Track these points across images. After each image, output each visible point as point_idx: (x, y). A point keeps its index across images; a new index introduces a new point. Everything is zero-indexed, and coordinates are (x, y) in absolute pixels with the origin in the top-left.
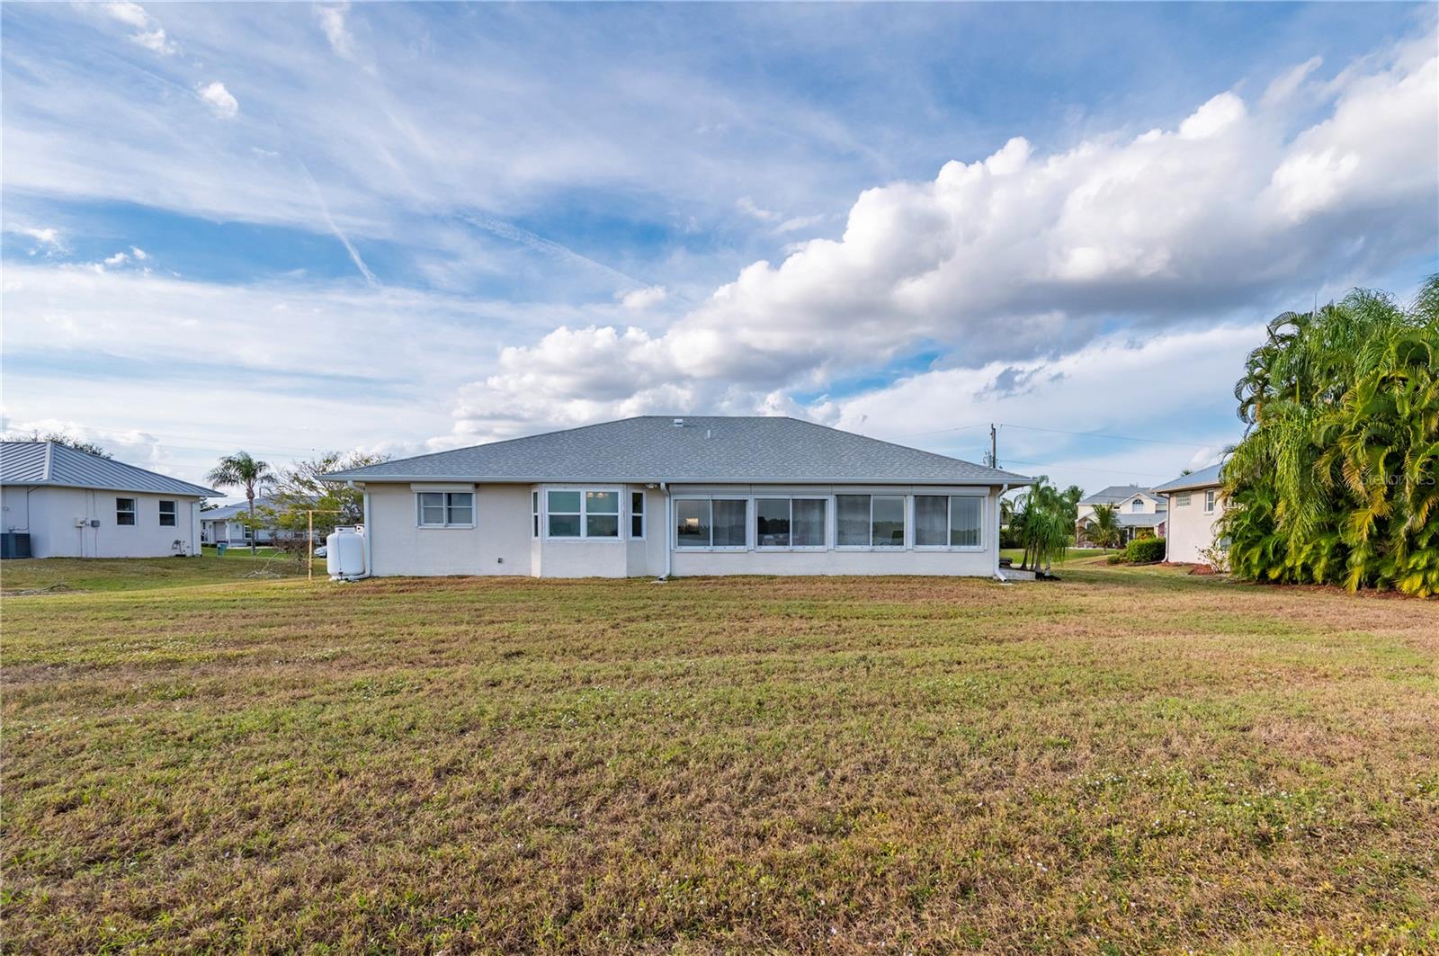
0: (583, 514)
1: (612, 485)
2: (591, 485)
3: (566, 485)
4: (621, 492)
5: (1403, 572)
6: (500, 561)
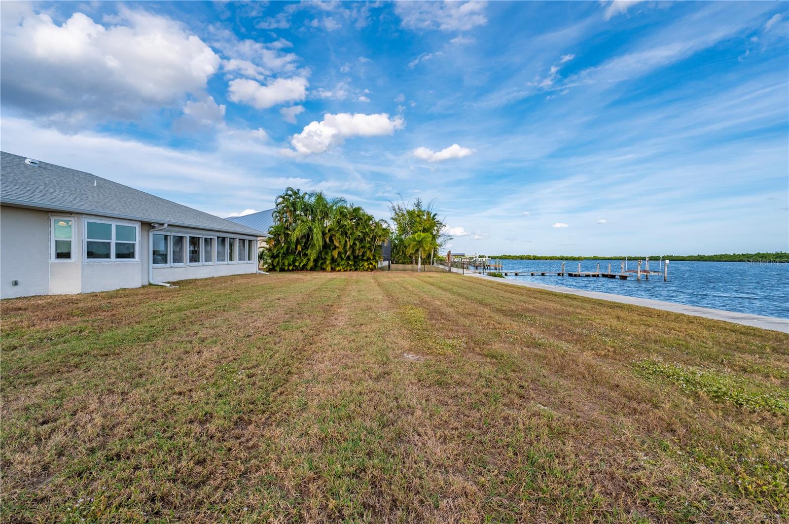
0: (113, 241)
1: (133, 222)
2: (119, 220)
3: (102, 218)
4: (138, 226)
5: (338, 265)
6: (16, 283)
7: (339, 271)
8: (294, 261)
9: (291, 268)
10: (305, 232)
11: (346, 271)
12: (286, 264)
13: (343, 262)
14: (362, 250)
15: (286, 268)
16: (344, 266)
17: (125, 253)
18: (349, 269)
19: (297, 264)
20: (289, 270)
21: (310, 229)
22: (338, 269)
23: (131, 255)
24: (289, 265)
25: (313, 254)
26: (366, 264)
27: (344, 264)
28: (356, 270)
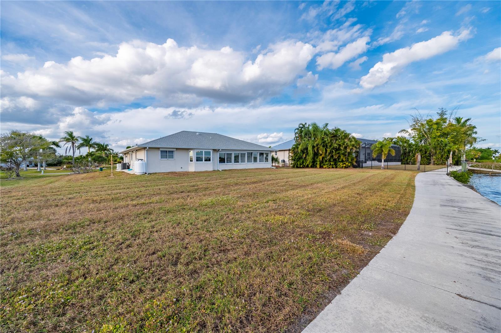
0: (204, 156)
1: (209, 150)
2: (205, 150)
3: (200, 150)
4: (211, 151)
5: (324, 165)
6: (182, 168)
7: (326, 168)
8: (303, 162)
9: (301, 166)
10: (305, 147)
11: (330, 168)
12: (299, 164)
13: (327, 163)
14: (337, 155)
15: (299, 166)
16: (328, 165)
17: (208, 160)
18: (331, 167)
19: (304, 164)
20: (300, 167)
21: (307, 145)
22: (324, 167)
23: (210, 160)
24: (300, 164)
25: (309, 158)
26: (341, 164)
27: (328, 164)
28: (336, 167)
